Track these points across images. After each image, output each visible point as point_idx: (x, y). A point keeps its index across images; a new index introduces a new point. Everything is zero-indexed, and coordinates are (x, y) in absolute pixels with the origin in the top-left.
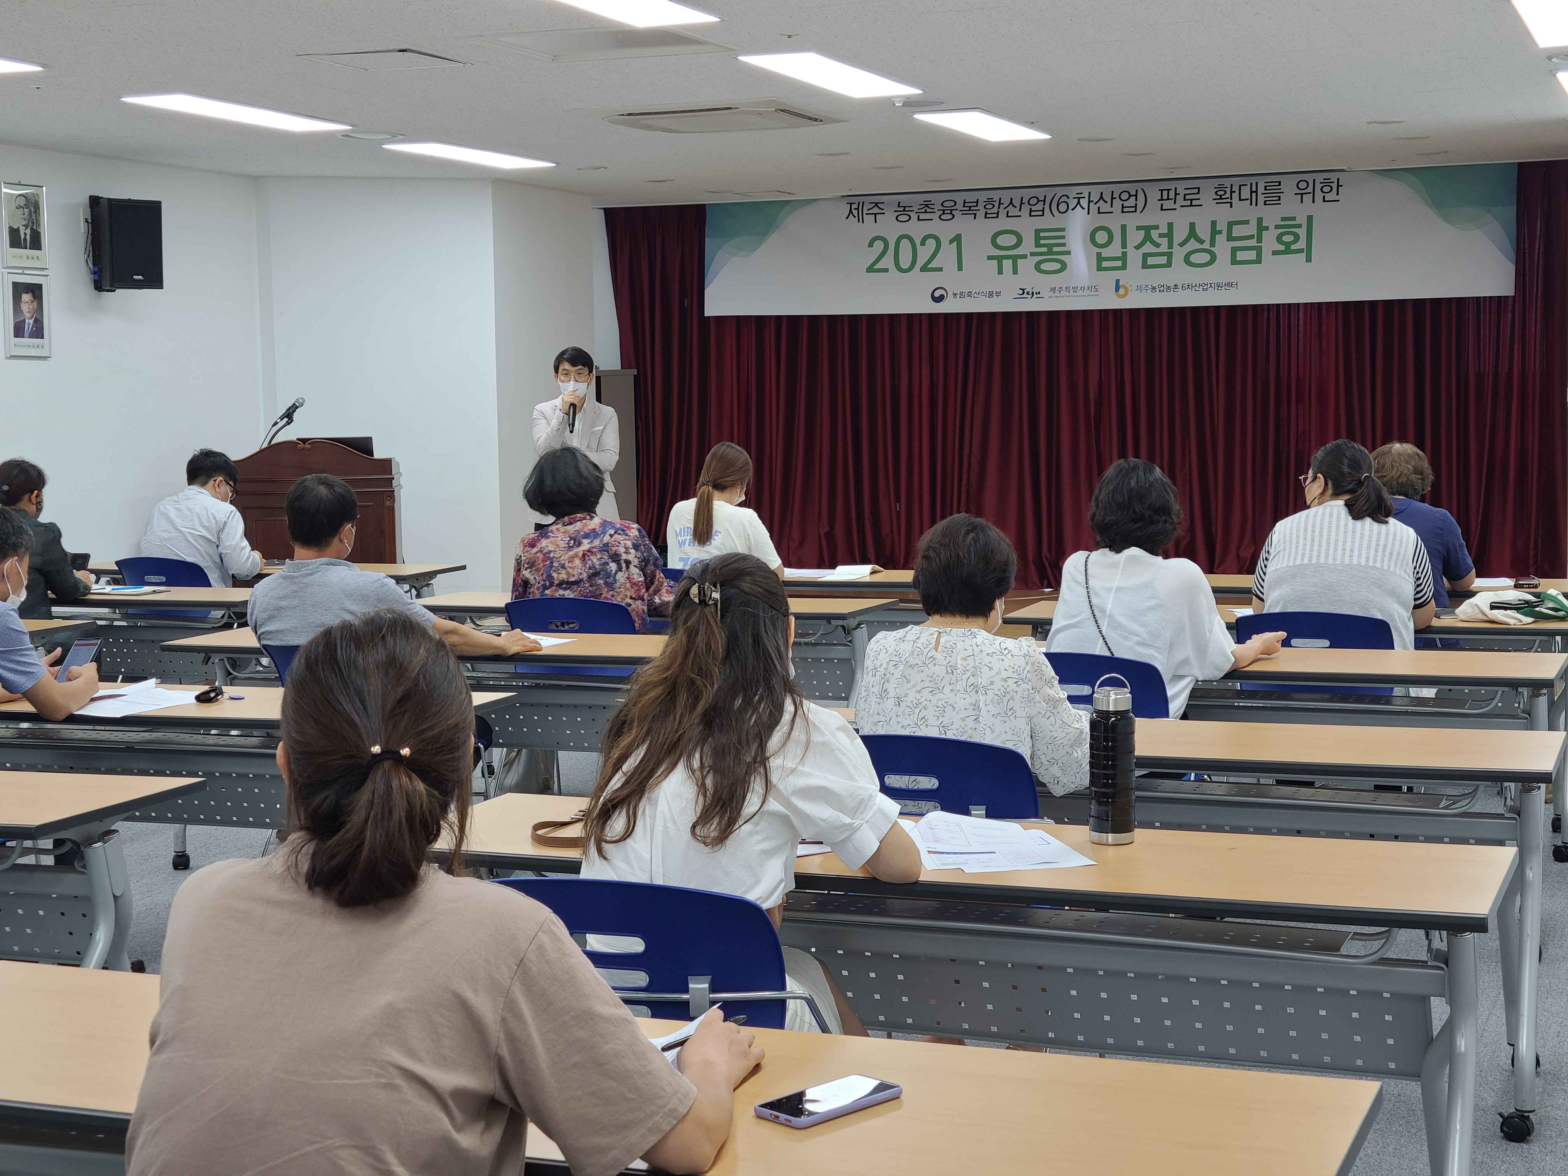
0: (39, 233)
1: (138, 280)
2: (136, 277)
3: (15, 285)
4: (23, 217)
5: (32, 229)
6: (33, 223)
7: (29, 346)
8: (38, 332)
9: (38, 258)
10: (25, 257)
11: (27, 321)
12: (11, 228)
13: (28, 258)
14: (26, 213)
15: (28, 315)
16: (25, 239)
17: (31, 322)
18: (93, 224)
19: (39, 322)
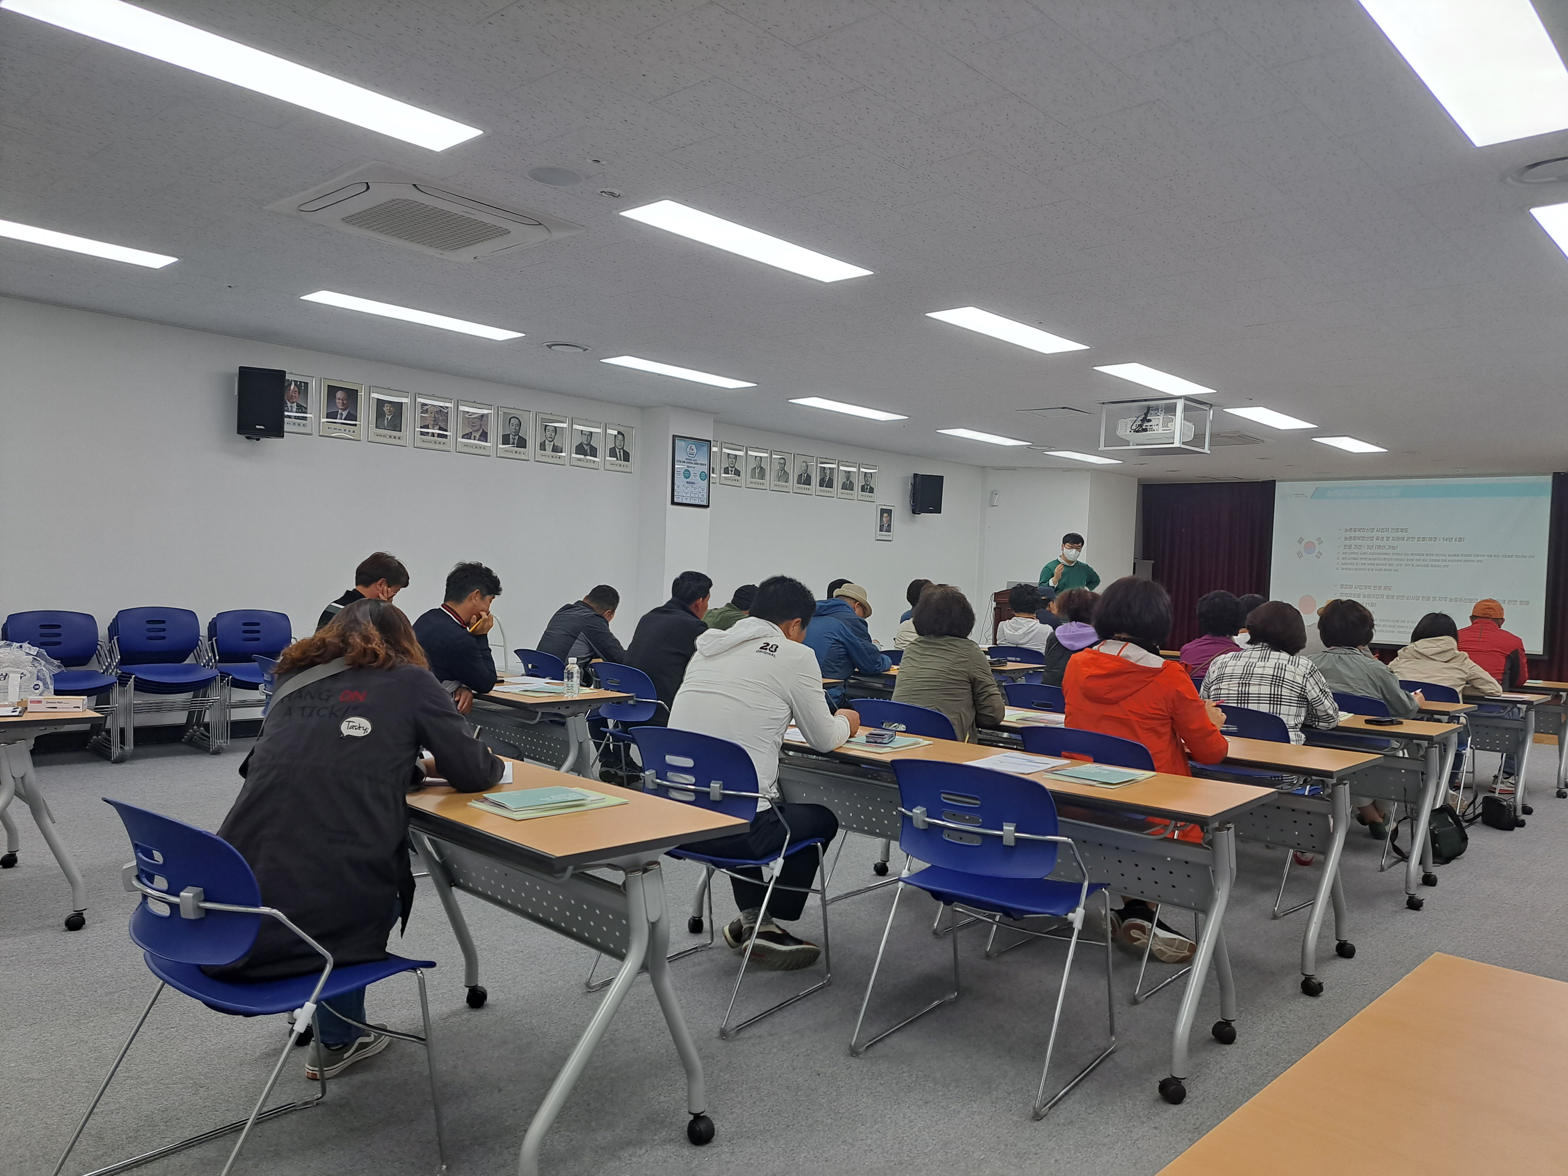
2: (932, 508)
8: (889, 530)
15: (885, 522)
17: (886, 525)
18: (914, 485)
19: (889, 526)
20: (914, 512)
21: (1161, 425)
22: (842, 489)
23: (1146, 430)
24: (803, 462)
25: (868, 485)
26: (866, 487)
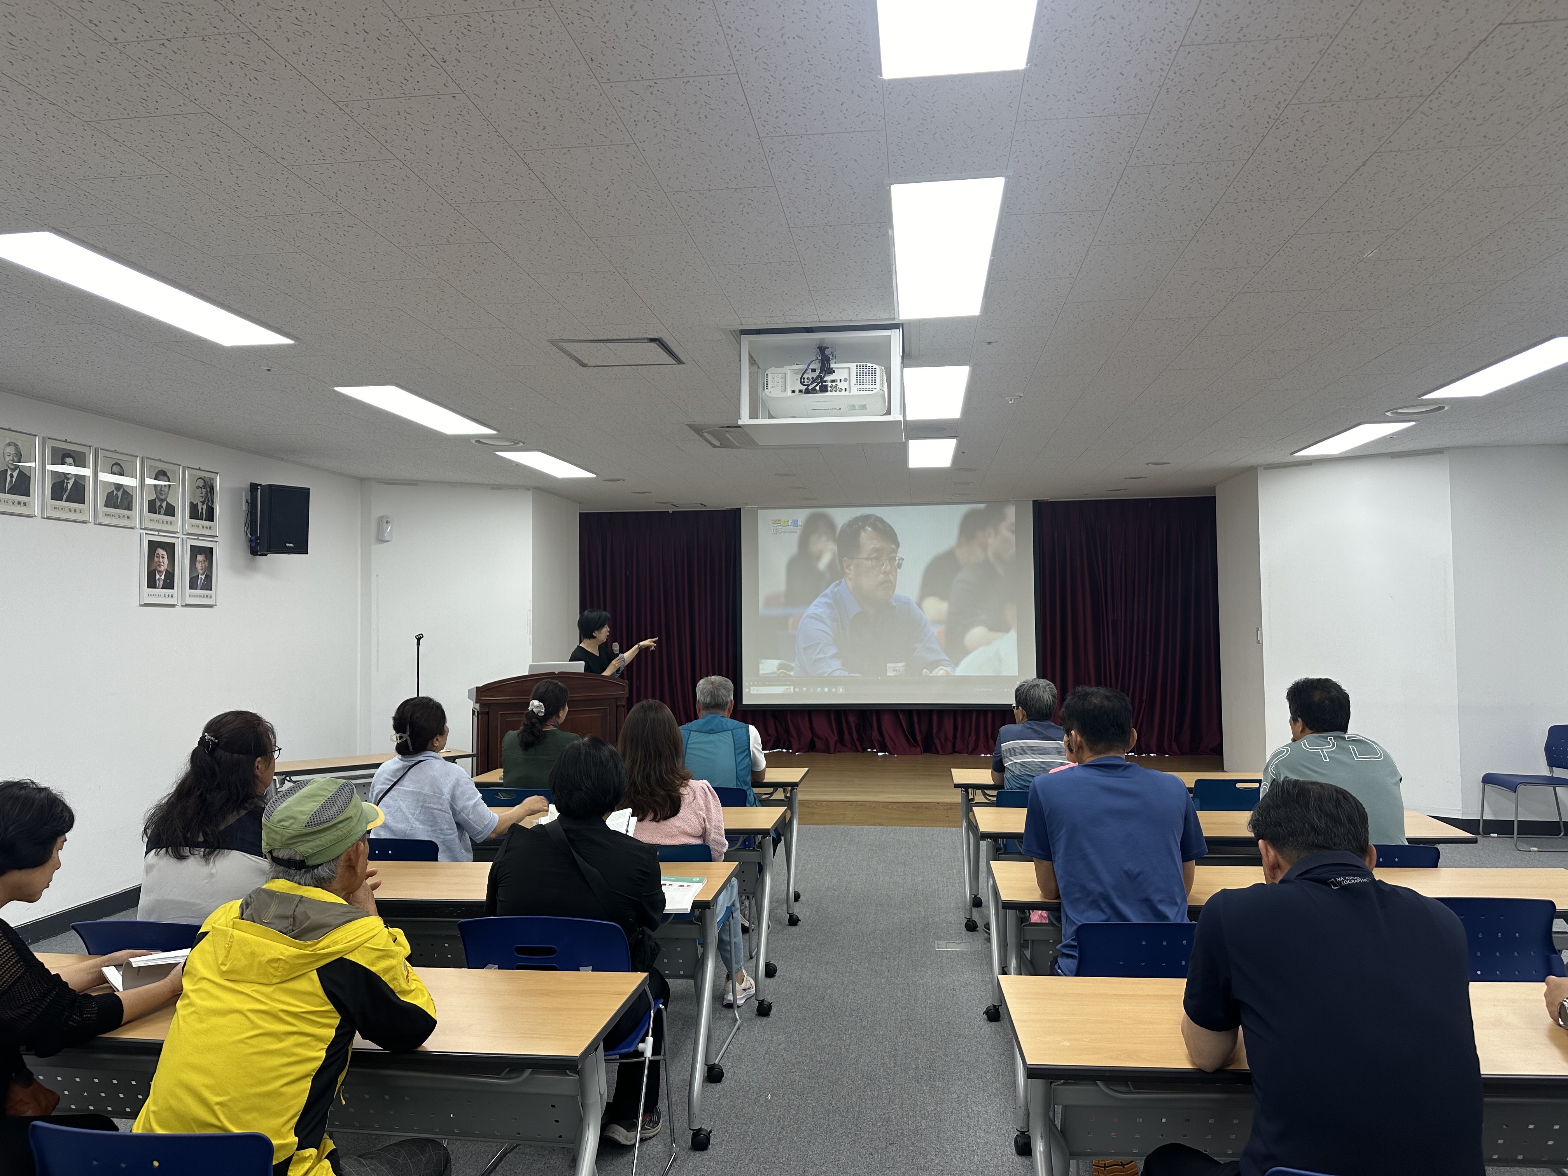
0: (213, 508)
1: (290, 547)
2: (288, 545)
3: (192, 547)
4: (201, 495)
5: (207, 505)
6: (209, 501)
7: (200, 596)
8: (208, 585)
9: (210, 528)
10: (201, 527)
11: (200, 576)
12: (191, 503)
13: (203, 527)
14: (204, 493)
15: (201, 572)
16: (202, 512)
17: (203, 577)
18: (252, 504)
19: (209, 578)
20: (254, 552)
21: (853, 380)
22: (106, 506)
23: (824, 389)
24: (9, 444)
25: (162, 501)
26: (158, 504)
